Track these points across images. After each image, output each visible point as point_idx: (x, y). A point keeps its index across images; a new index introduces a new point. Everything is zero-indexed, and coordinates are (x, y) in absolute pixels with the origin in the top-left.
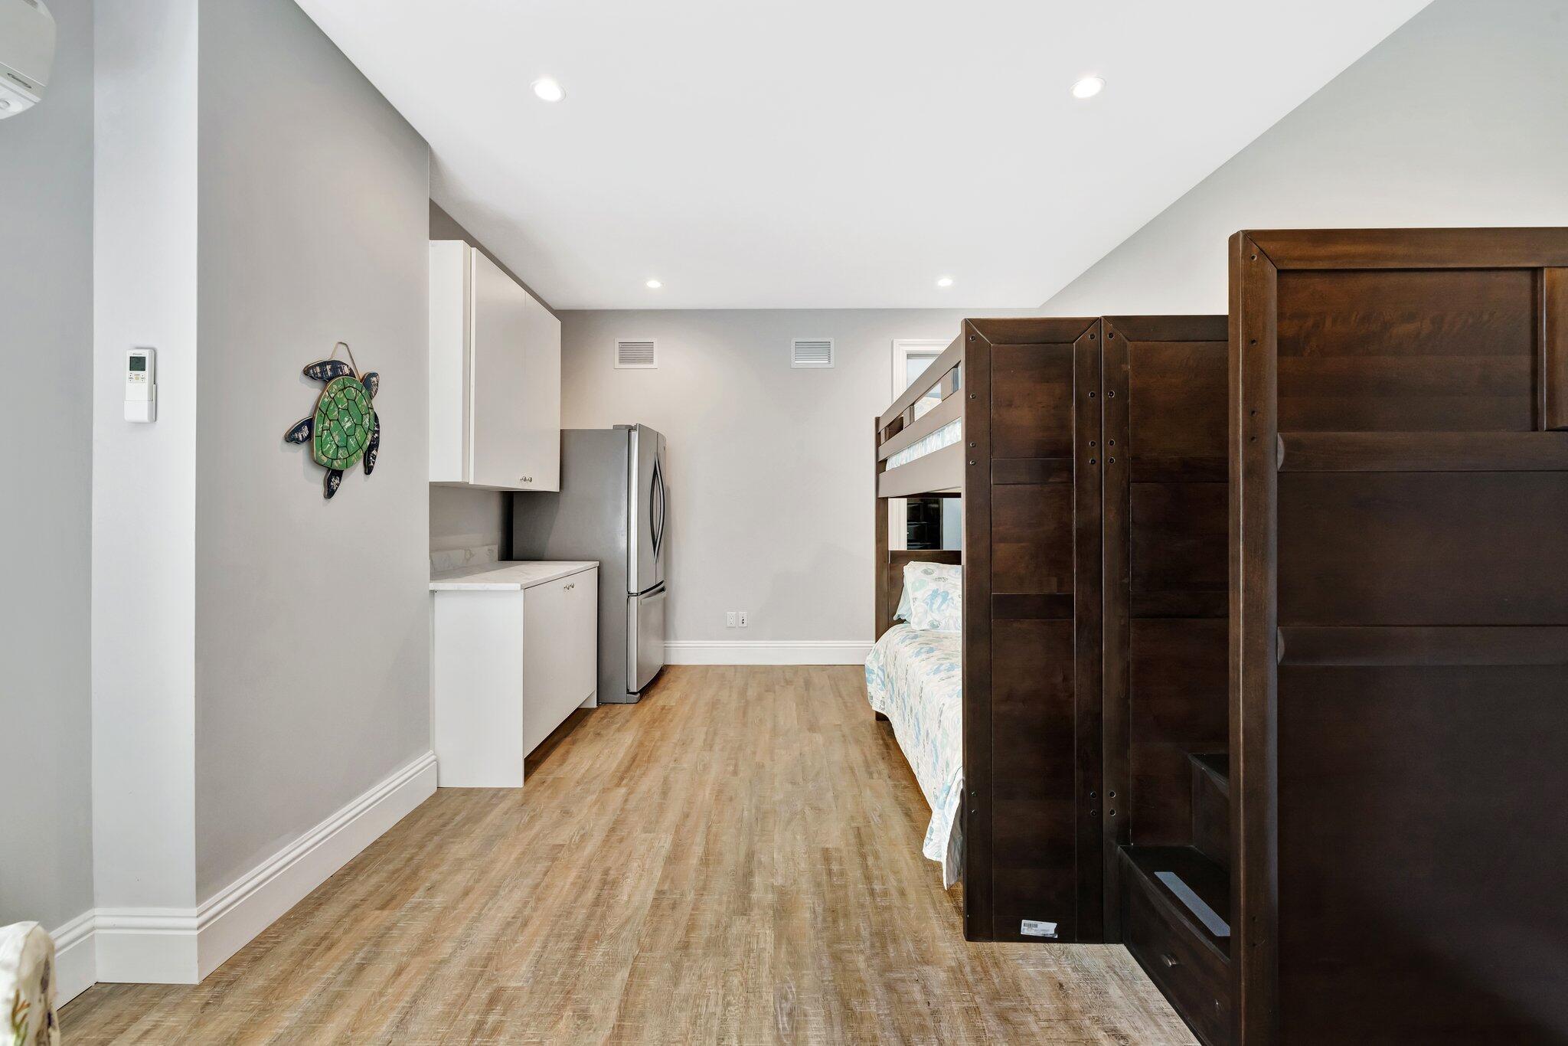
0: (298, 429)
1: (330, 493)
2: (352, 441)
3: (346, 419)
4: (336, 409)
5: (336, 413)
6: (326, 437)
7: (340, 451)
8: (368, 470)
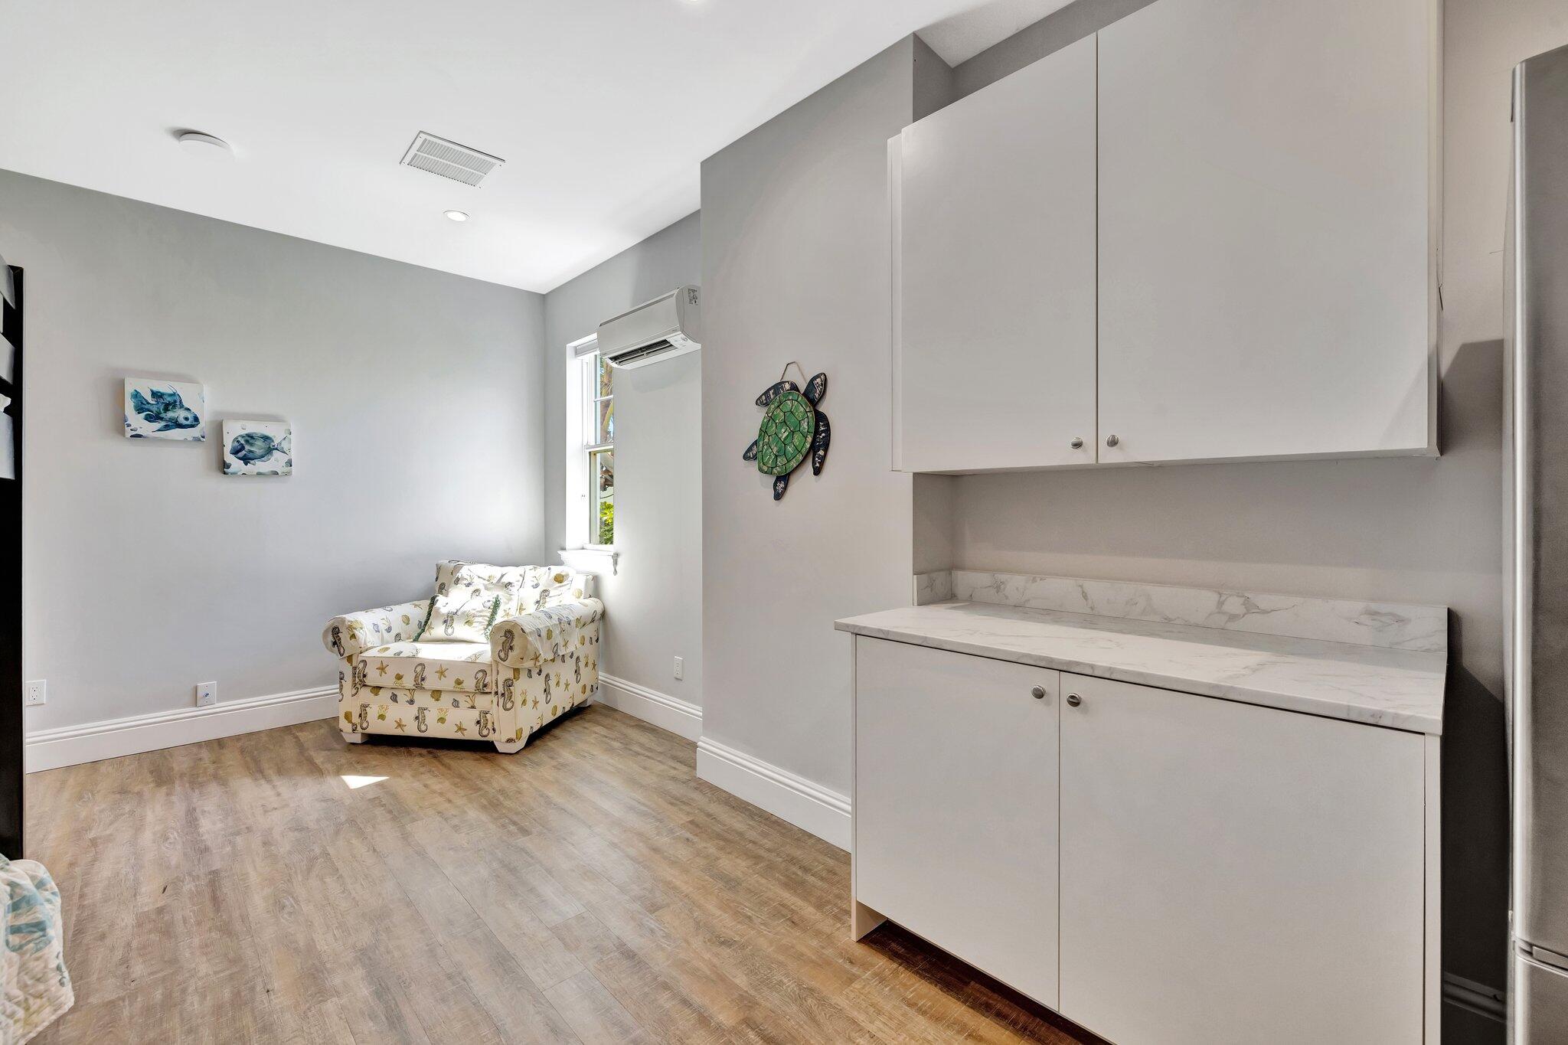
0: (750, 449)
1: (778, 496)
2: (790, 449)
3: (783, 430)
4: (774, 425)
5: (774, 428)
6: (766, 450)
7: (779, 460)
8: (817, 472)
